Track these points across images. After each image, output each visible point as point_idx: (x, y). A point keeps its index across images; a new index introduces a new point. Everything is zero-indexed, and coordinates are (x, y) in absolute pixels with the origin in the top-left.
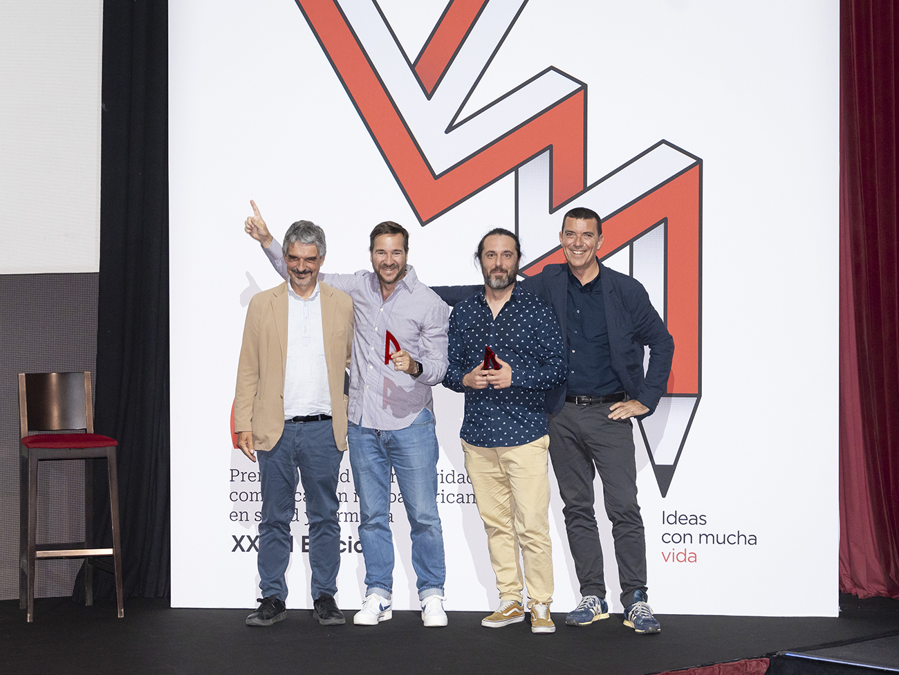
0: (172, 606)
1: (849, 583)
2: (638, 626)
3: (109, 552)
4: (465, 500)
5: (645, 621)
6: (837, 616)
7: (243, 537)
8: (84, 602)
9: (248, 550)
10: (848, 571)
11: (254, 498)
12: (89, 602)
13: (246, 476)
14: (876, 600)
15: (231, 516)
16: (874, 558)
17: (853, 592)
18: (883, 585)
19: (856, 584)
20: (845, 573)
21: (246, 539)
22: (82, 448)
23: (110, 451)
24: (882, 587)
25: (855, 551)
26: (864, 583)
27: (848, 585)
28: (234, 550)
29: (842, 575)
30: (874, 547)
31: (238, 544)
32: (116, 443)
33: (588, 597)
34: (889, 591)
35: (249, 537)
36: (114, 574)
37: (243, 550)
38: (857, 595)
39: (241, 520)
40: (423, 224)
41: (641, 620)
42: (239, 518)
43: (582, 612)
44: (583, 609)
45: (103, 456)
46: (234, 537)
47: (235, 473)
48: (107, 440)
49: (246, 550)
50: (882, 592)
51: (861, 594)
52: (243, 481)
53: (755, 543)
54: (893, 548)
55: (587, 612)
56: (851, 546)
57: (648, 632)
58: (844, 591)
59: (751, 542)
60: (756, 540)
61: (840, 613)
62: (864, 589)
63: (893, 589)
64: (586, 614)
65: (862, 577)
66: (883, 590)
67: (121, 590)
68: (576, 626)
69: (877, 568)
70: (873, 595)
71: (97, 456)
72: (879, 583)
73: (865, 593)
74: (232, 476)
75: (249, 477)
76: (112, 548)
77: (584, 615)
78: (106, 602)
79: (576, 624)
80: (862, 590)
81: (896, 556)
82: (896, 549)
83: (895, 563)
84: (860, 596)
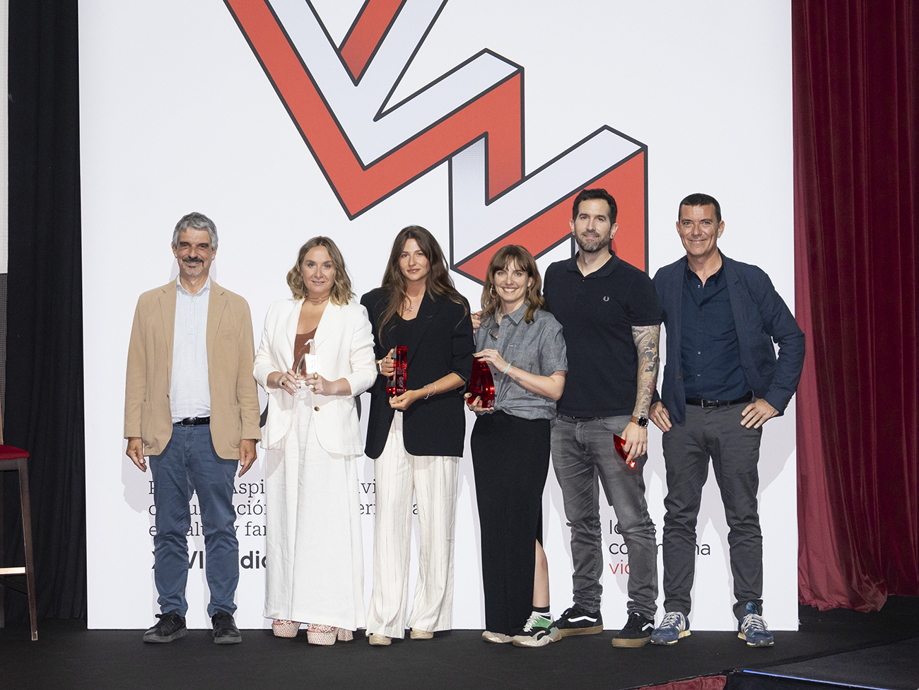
0: (89, 628)
1: (809, 594)
2: (750, 639)
3: (21, 570)
5: (756, 633)
6: (796, 629)
10: (808, 580)
14: (837, 612)
15: (150, 531)
16: (836, 568)
17: (813, 603)
18: (845, 596)
19: (817, 596)
20: (804, 583)
25: (814, 560)
26: (824, 595)
27: (807, 596)
29: (801, 587)
30: (835, 557)
32: (27, 452)
33: (673, 613)
34: (851, 602)
36: (27, 594)
38: (817, 607)
40: (351, 217)
41: (753, 633)
43: (668, 630)
44: (668, 627)
50: (843, 603)
51: (821, 606)
53: (709, 553)
54: (855, 558)
55: (673, 630)
56: (810, 557)
57: (758, 645)
58: (803, 603)
59: (705, 552)
60: (709, 549)
61: (799, 626)
62: (822, 599)
63: (856, 600)
64: (673, 632)
65: (822, 587)
66: (843, 600)
67: (35, 611)
68: (664, 645)
69: (838, 578)
70: (834, 606)
72: (839, 593)
73: (826, 605)
76: (24, 566)
77: (671, 634)
78: (18, 624)
79: (664, 643)
80: (821, 602)
81: (859, 565)
82: (857, 557)
83: (857, 572)
84: (821, 608)
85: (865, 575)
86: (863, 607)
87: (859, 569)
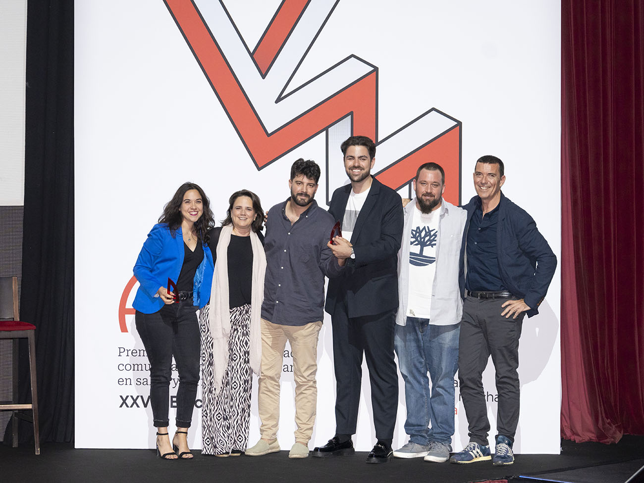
0: (76, 447)
1: (569, 432)
3: (29, 406)
4: (290, 370)
6: (559, 453)
7: (127, 397)
8: (12, 445)
9: (132, 406)
10: (567, 421)
11: (136, 369)
12: (15, 444)
13: (130, 353)
14: (589, 443)
15: (119, 382)
16: (587, 414)
17: (572, 438)
18: (593, 433)
19: (574, 433)
20: (565, 424)
21: (130, 398)
22: (10, 331)
23: (30, 334)
24: (593, 435)
25: (573, 408)
26: (580, 431)
27: (567, 433)
28: (121, 406)
30: (587, 406)
31: (124, 401)
32: (35, 327)
34: (597, 437)
35: (132, 397)
36: (33, 423)
37: (128, 406)
38: (575, 441)
39: (126, 384)
40: (259, 169)
42: (125, 382)
45: (25, 337)
46: (121, 397)
47: (122, 350)
48: (28, 325)
49: (130, 406)
50: (593, 438)
51: (578, 440)
52: (128, 356)
54: (600, 405)
56: (570, 405)
58: (565, 437)
61: (561, 452)
62: (579, 435)
63: (601, 435)
65: (578, 428)
67: (38, 434)
69: (589, 420)
70: (586, 440)
71: (21, 337)
72: (589, 431)
73: (581, 439)
74: (120, 352)
75: (132, 353)
76: (32, 404)
78: (27, 445)
80: (578, 437)
81: (603, 412)
82: (602, 406)
83: (602, 417)
84: (577, 441)
85: (608, 419)
86: (606, 440)
87: (604, 415)
